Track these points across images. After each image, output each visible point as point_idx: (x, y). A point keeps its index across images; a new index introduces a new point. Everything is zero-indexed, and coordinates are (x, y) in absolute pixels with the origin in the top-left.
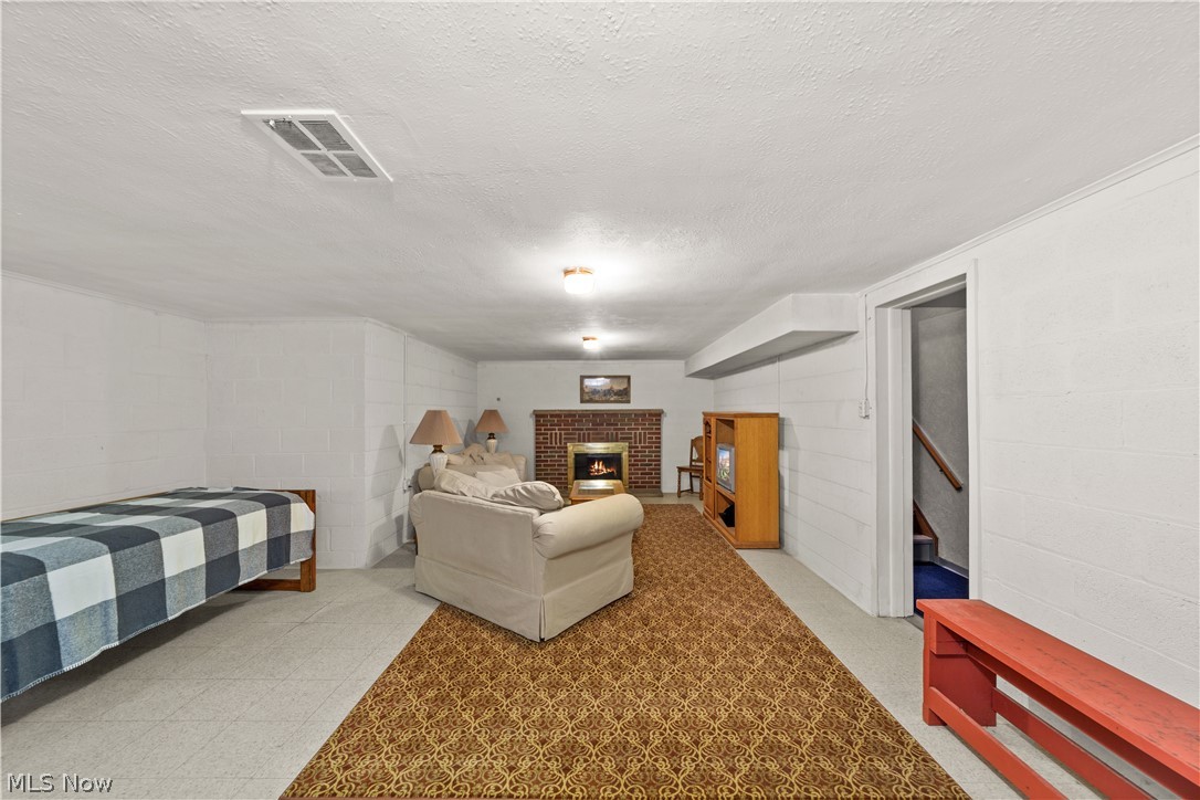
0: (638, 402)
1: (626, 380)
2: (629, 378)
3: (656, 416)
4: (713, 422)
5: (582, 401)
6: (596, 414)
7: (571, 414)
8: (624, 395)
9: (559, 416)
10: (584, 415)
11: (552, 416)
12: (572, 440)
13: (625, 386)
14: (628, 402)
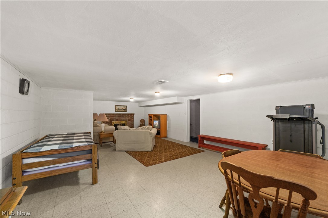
0: (129, 112)
1: (126, 107)
2: (126, 106)
3: (133, 115)
4: (152, 116)
5: (115, 111)
6: (119, 114)
7: (113, 115)
8: (125, 110)
9: (110, 115)
10: (117, 115)
11: (108, 115)
12: (113, 121)
13: (126, 108)
14: (126, 112)
